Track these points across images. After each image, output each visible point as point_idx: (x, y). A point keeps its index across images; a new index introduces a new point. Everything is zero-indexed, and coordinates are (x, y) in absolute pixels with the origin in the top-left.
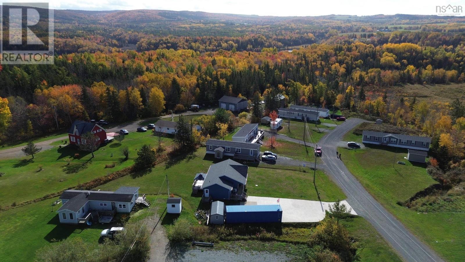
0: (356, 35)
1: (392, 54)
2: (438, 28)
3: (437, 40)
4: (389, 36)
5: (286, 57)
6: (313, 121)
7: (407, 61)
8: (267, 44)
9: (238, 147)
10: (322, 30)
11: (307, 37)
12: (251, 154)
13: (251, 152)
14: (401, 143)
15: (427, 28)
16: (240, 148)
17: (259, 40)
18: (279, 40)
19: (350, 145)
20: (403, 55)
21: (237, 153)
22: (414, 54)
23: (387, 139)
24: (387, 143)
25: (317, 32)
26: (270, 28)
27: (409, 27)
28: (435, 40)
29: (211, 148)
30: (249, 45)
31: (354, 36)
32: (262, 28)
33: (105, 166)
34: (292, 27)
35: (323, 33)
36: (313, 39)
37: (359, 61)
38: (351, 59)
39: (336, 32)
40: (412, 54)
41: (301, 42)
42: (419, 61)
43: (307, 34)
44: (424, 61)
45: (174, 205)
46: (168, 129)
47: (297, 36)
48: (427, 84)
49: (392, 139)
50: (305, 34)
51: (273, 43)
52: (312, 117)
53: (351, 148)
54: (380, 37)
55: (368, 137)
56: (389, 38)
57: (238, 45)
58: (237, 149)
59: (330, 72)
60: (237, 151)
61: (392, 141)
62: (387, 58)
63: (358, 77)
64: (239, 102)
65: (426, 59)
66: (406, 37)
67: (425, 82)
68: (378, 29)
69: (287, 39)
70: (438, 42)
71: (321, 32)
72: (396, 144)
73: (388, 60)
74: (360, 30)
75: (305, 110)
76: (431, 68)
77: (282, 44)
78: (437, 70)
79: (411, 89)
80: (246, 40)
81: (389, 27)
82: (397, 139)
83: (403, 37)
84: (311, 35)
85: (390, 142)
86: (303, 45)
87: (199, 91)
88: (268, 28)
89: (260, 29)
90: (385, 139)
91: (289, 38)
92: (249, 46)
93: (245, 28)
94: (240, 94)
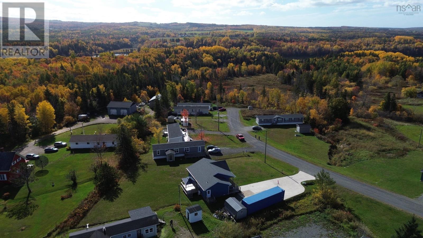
0: (166, 40)
1: (209, 55)
2: (222, 34)
3: (228, 43)
4: (193, 41)
5: (128, 61)
6: (206, 114)
7: (221, 60)
8: (88, 49)
9: (186, 147)
10: (133, 35)
11: (123, 42)
12: (199, 151)
13: (199, 149)
14: (285, 121)
15: (215, 34)
16: (189, 147)
17: (79, 45)
18: (99, 45)
19: (254, 129)
20: (217, 55)
21: (187, 153)
22: (223, 54)
23: (275, 119)
24: (276, 122)
25: (129, 37)
26: (82, 33)
27: (202, 33)
28: (227, 43)
29: (158, 153)
30: (70, 50)
31: (165, 40)
32: (72, 34)
33: (60, 198)
34: (103, 32)
35: (135, 38)
36: (129, 44)
37: (188, 61)
38: (182, 60)
39: (147, 37)
40: (222, 54)
41: (119, 46)
42: (228, 60)
43: (123, 39)
44: (232, 59)
45: (197, 213)
46: (77, 144)
47: (114, 41)
48: (247, 76)
49: (279, 119)
50: (121, 39)
51: (94, 48)
52: (205, 111)
53: (257, 131)
54: (187, 41)
55: (263, 120)
56: (194, 42)
57: (59, 50)
58: (186, 149)
59: (172, 72)
60: (186, 151)
61: (279, 121)
62: (207, 58)
63: (200, 75)
64: (131, 106)
65: (233, 58)
66: (206, 41)
67: (245, 75)
68: (179, 35)
69: (105, 44)
70: (229, 45)
71: (133, 37)
72: (282, 122)
73: (209, 60)
74: (165, 35)
75: (191, 106)
76: (245, 64)
77: (102, 48)
78: (250, 66)
79: (239, 81)
80: (65, 45)
81: (187, 33)
82: (282, 118)
83: (204, 41)
84: (126, 40)
85: (278, 121)
86: (124, 49)
87: (81, 100)
88: (79, 33)
89: (70, 35)
90: (275, 120)
91: (107, 43)
92: (71, 52)
93: (54, 34)
94: (125, 98)
